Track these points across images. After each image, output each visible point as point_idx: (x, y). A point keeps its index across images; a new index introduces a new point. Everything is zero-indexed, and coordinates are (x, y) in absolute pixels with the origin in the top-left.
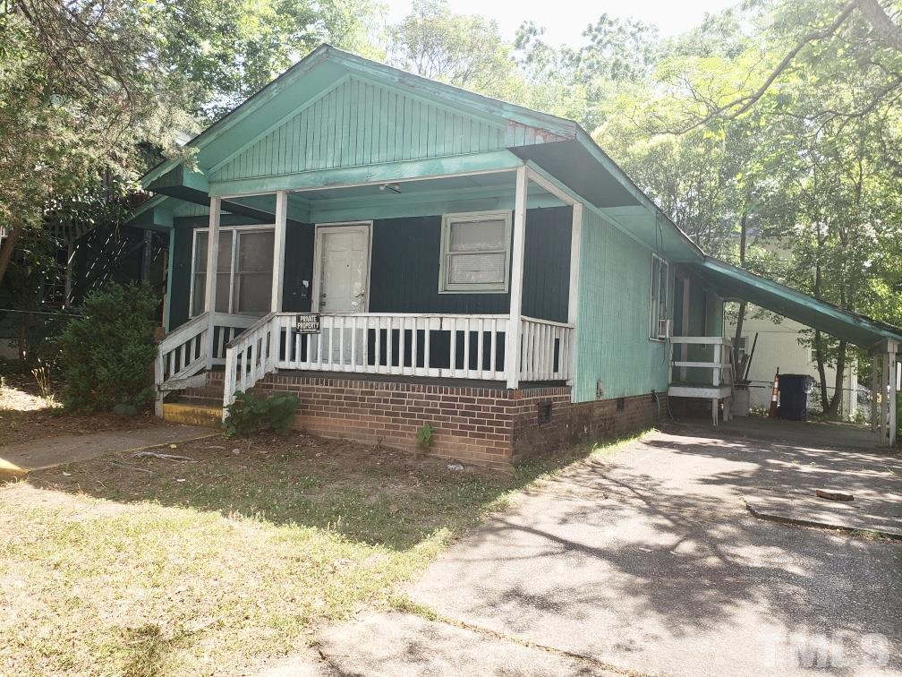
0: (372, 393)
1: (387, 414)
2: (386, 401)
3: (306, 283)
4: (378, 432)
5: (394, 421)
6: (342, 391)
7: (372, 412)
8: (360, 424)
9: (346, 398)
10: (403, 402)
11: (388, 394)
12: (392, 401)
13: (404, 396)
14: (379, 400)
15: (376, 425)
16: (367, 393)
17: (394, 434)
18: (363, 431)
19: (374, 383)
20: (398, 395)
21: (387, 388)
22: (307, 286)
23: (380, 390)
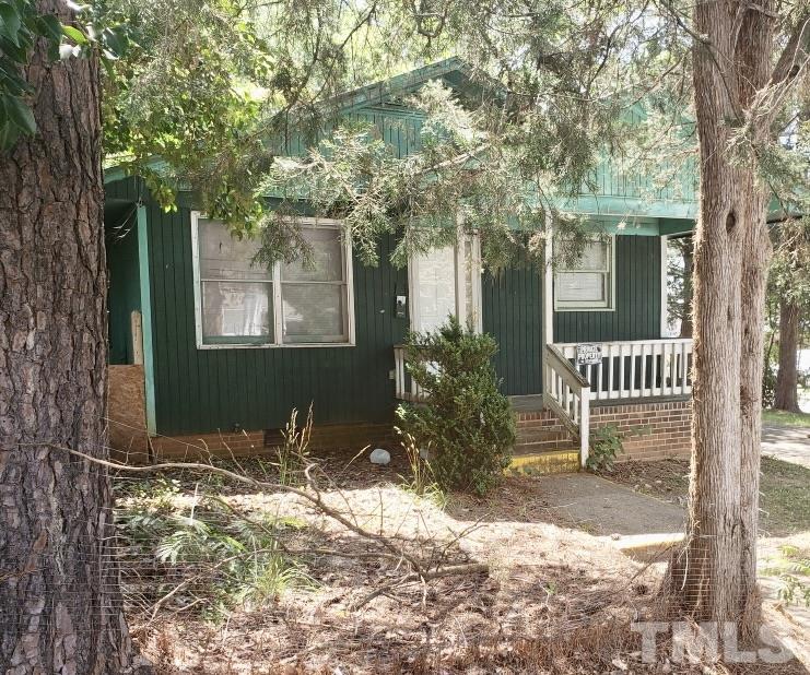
0: (654, 414)
1: (668, 431)
2: (666, 420)
3: (401, 299)
4: (661, 448)
5: (673, 436)
6: (626, 417)
7: (655, 432)
8: (645, 444)
9: (630, 423)
10: (679, 418)
11: (667, 414)
12: (671, 419)
13: (680, 413)
14: (660, 420)
15: (659, 443)
16: (648, 415)
17: (674, 447)
18: (647, 449)
19: (655, 405)
20: (676, 413)
21: (666, 408)
22: (404, 302)
23: (661, 411)
